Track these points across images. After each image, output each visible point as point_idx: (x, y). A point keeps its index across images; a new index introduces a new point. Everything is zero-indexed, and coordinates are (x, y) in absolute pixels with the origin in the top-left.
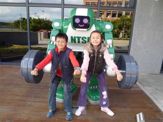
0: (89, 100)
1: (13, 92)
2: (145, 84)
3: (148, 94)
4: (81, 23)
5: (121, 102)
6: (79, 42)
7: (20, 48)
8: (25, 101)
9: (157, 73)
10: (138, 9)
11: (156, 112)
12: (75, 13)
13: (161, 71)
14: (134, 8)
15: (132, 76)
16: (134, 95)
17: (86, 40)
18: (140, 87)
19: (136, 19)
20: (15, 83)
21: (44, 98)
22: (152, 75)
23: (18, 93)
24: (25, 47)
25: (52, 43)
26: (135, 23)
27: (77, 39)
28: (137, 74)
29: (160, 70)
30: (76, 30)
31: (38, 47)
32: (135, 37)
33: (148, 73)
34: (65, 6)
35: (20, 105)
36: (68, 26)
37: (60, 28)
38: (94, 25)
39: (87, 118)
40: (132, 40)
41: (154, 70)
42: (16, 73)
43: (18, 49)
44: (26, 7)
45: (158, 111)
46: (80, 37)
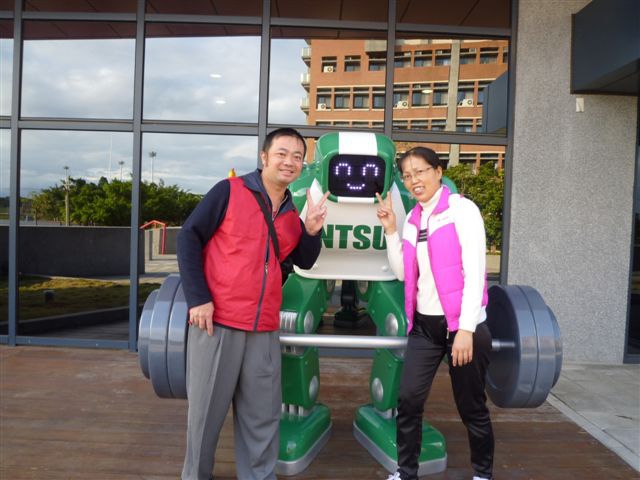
1: (83, 441)
2: (576, 401)
3: (596, 432)
4: (356, 176)
5: (505, 466)
6: (343, 244)
7: (79, 286)
9: (613, 364)
10: (520, 137)
13: (625, 356)
14: (507, 134)
15: (541, 357)
18: (561, 413)
19: (516, 170)
20: (83, 410)
22: (596, 371)
23: (105, 445)
24: (97, 285)
26: (514, 184)
27: (337, 234)
28: (559, 349)
29: (622, 354)
30: (336, 201)
31: (147, 284)
32: (521, 233)
33: (582, 365)
41: (600, 353)
42: (80, 376)
43: (72, 291)
44: (132, 134)
46: (350, 228)
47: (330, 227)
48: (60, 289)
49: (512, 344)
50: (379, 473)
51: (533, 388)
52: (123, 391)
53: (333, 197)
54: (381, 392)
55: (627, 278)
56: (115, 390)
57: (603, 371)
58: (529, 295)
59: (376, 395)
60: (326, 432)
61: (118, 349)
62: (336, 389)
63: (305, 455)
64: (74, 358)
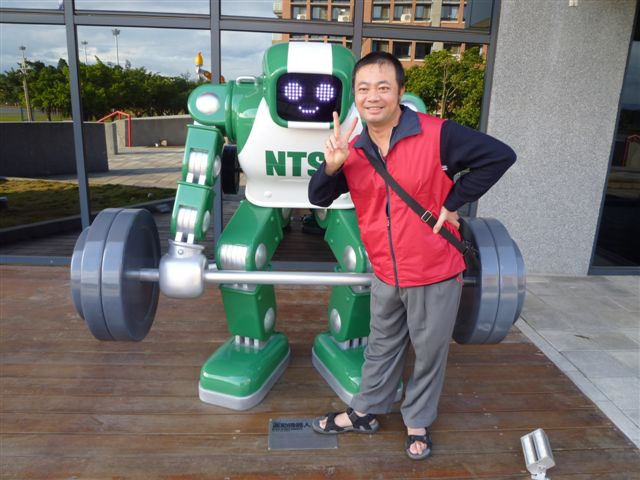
0: (342, 392)
1: (33, 377)
2: (538, 318)
3: (554, 356)
4: (309, 98)
6: (297, 172)
7: (36, 189)
8: (90, 412)
9: (577, 275)
10: (504, 35)
11: (588, 423)
12: (286, 64)
13: (590, 268)
14: (490, 30)
15: (503, 296)
16: (505, 364)
19: (498, 73)
20: (35, 339)
21: (164, 394)
22: (560, 284)
23: (57, 380)
25: (190, 178)
26: (494, 89)
28: (522, 287)
29: (587, 267)
30: (286, 126)
31: (109, 185)
33: (547, 277)
34: (223, 24)
35: (70, 432)
36: (255, 113)
37: (223, 120)
39: (343, 463)
41: (565, 265)
42: (33, 298)
43: (30, 195)
44: (64, 27)
45: (596, 418)
46: (304, 155)
47: (281, 154)
48: (16, 193)
49: (473, 281)
50: (334, 404)
51: (493, 327)
53: (283, 122)
54: (339, 321)
55: (602, 190)
56: (69, 315)
57: (567, 284)
58: (495, 229)
59: (334, 323)
60: (284, 360)
62: (298, 308)
63: (258, 392)
64: (28, 277)
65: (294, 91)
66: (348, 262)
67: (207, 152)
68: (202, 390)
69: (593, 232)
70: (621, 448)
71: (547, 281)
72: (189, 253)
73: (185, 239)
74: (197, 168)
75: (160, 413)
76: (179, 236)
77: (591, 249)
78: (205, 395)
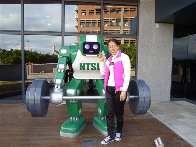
2: (157, 112)
3: (162, 121)
4: (91, 48)
5: (136, 131)
6: (88, 69)
7: (5, 84)
8: (27, 140)
9: (167, 101)
10: (140, 36)
11: (173, 137)
12: (85, 39)
13: (170, 99)
14: (137, 35)
15: (145, 100)
16: (148, 123)
17: (96, 66)
18: (152, 116)
19: (139, 46)
20: (9, 122)
21: (50, 135)
22: (162, 103)
24: (11, 83)
25: (59, 71)
26: (139, 50)
27: (86, 66)
28: (150, 97)
29: (169, 97)
30: (85, 56)
31: (28, 82)
32: (141, 64)
34: (65, 34)
35: (22, 145)
36: (77, 53)
37: (68, 55)
38: (103, 51)
40: (138, 67)
41: (163, 98)
42: (7, 112)
44: (21, 35)
45: (175, 135)
46: (90, 64)
47: (84, 64)
49: (137, 97)
50: (100, 135)
51: (143, 109)
52: (22, 116)
54: (100, 111)
55: (171, 76)
56: (19, 116)
57: (164, 103)
58: (142, 82)
59: (99, 113)
60: (85, 124)
61: (19, 103)
63: (78, 132)
64: (5, 106)
65: (87, 47)
66: (102, 93)
67: (64, 64)
68: (61, 133)
69: (170, 88)
70: (183, 142)
71: (159, 103)
72: (59, 91)
73: (57, 87)
74: (61, 68)
75: (49, 140)
76: (56, 86)
77: (170, 93)
78: (62, 134)
